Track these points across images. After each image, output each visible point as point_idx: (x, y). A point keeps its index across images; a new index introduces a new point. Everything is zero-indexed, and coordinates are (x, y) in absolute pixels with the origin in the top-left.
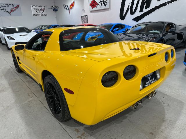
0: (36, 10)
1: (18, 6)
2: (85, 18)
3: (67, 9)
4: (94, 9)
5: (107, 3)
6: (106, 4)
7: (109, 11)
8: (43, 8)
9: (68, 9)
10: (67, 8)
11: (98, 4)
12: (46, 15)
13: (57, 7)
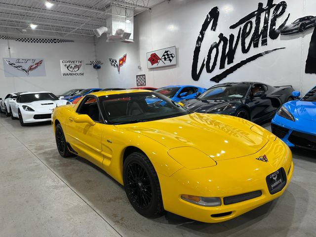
0: (68, 67)
1: (41, 62)
2: (142, 79)
3: (116, 65)
4: (155, 65)
5: (173, 57)
6: (171, 58)
7: (176, 68)
8: (78, 64)
9: (117, 65)
10: (115, 63)
11: (161, 59)
12: (83, 74)
13: (99, 62)
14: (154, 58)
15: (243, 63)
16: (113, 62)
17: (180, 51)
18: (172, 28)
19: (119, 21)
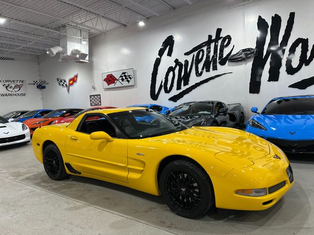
0: (6, 87)
2: (96, 99)
3: (64, 85)
4: (112, 86)
5: (131, 78)
6: (129, 79)
7: (134, 89)
8: (18, 83)
9: (66, 85)
10: (64, 83)
11: (118, 80)
12: (24, 95)
13: (45, 82)
14: (110, 78)
15: (197, 85)
16: (61, 82)
17: (138, 73)
19: (74, 42)
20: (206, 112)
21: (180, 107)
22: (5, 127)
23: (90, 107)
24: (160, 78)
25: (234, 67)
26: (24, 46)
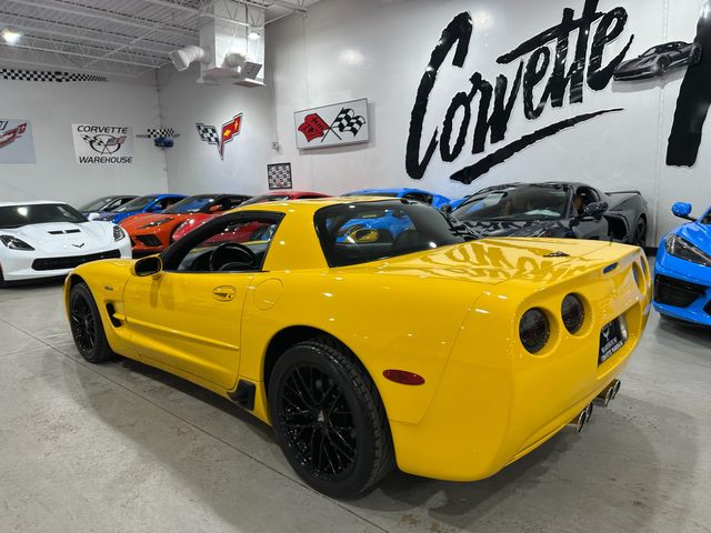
0: (91, 142)
1: (22, 128)
2: (281, 173)
3: (213, 139)
4: (316, 142)
5: (360, 124)
6: (356, 126)
7: (367, 151)
8: (116, 135)
9: (217, 139)
10: (211, 135)
11: (330, 128)
12: (129, 160)
13: (171, 132)
14: (313, 125)
15: (527, 140)
16: (205, 131)
17: (378, 111)
18: (352, 56)
19: (231, 35)
20: (547, 212)
21: (479, 196)
22: (78, 231)
23: (268, 192)
24: (433, 122)
25: (629, 95)
26: (124, 46)
